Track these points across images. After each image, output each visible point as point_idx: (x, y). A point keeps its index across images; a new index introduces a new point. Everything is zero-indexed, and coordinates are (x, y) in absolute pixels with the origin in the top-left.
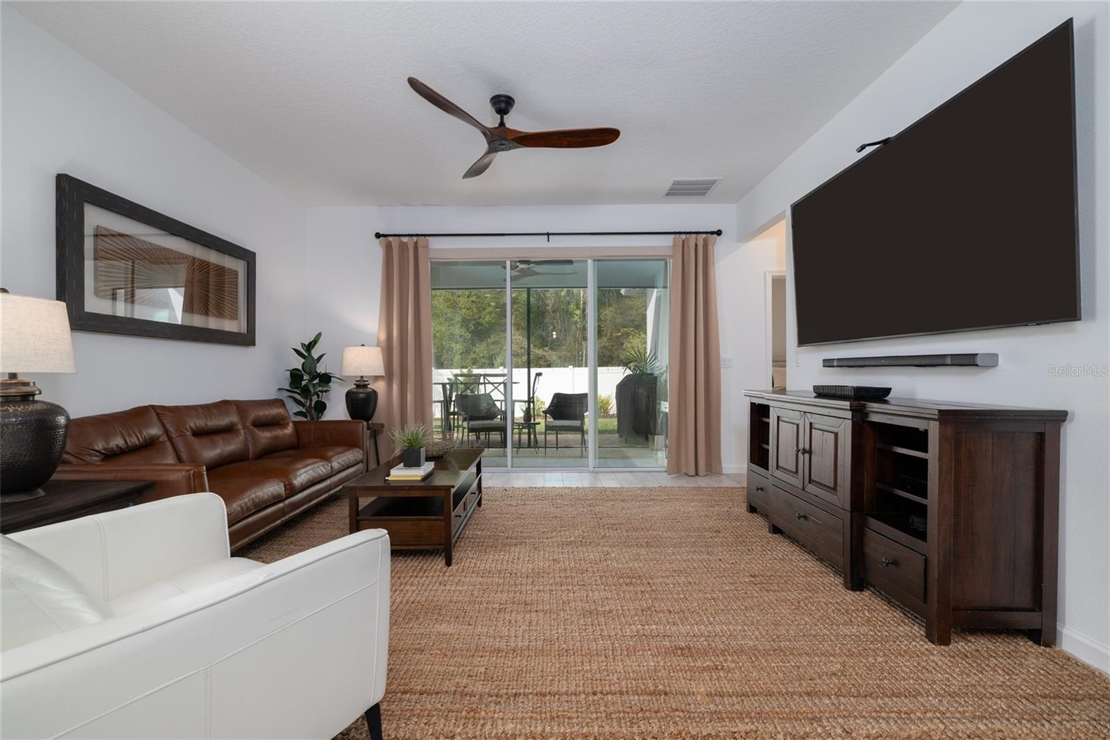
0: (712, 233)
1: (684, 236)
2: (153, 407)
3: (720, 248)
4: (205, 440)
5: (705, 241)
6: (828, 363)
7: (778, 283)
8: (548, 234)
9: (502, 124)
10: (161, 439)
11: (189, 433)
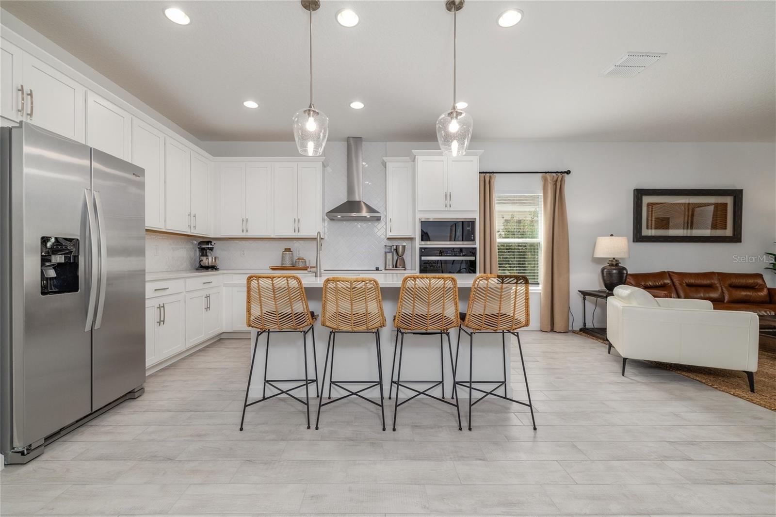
2: (669, 272)
4: (693, 289)
10: (669, 284)
11: (685, 285)
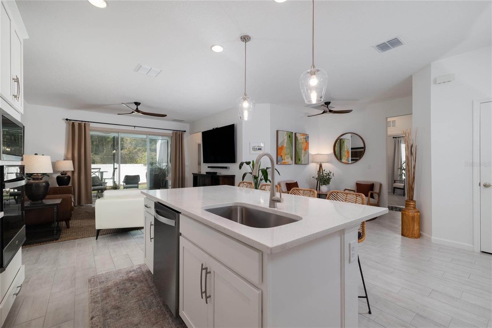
0: (183, 131)
1: (176, 131)
3: (185, 136)
5: (181, 133)
6: (209, 167)
7: (199, 145)
8: (135, 126)
9: (137, 109)
